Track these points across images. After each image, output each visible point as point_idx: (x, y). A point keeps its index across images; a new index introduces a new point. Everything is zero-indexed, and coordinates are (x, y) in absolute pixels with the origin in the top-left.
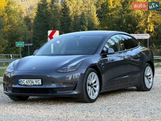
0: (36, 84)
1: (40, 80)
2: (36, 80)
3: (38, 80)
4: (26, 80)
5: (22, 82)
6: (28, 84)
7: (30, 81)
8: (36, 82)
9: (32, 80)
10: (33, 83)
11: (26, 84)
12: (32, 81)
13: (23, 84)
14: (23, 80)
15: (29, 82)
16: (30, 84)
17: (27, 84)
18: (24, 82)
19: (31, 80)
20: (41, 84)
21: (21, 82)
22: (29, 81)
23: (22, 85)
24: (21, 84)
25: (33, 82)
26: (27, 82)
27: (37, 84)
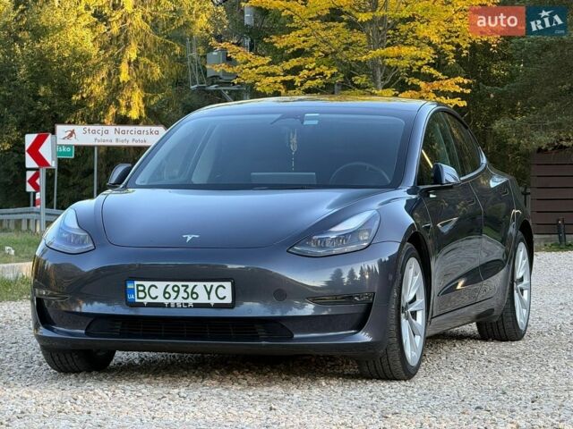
0: (207, 301)
1: (228, 285)
2: (208, 285)
3: (216, 284)
4: (161, 285)
5: (143, 291)
6: (171, 301)
7: (182, 289)
8: (209, 293)
9: (191, 284)
10: (195, 296)
11: (161, 300)
12: (189, 290)
13: (148, 300)
14: (147, 284)
15: (178, 292)
16: (180, 300)
17: (166, 302)
18: (154, 292)
19: (187, 286)
20: (229, 300)
21: (138, 291)
22: (176, 289)
23: (141, 305)
24: (137, 300)
25: (193, 293)
26: (165, 292)
27: (214, 300)
